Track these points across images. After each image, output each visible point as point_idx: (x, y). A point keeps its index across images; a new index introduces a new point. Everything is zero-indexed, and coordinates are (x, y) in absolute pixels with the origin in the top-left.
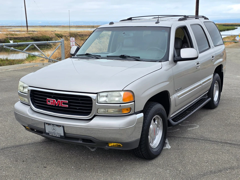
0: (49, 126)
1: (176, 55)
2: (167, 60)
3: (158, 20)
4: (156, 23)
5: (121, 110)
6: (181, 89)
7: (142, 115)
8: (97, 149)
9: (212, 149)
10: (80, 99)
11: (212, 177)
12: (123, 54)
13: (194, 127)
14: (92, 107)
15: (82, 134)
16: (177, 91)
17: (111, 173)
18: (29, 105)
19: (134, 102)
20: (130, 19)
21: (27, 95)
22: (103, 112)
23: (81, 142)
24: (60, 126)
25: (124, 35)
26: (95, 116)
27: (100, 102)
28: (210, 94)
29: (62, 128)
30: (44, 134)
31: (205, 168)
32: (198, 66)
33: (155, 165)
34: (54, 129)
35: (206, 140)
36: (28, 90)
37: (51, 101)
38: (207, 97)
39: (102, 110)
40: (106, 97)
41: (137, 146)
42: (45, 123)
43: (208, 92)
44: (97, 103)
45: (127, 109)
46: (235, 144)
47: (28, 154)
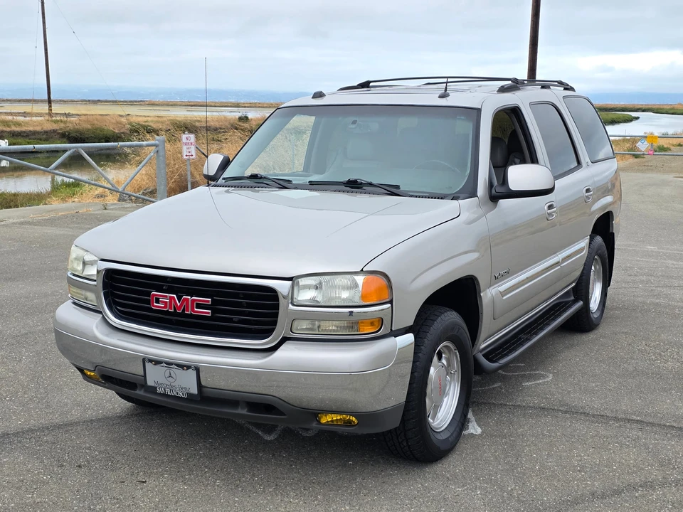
0: (158, 367)
1: (495, 183)
2: (473, 194)
3: (446, 88)
4: (442, 96)
5: (354, 324)
6: (508, 274)
7: (410, 338)
8: (280, 435)
9: (592, 437)
10: (243, 294)
11: (597, 507)
12: (353, 177)
13: (539, 379)
14: (276, 315)
15: (251, 390)
16: (498, 278)
17: (324, 495)
18: (100, 312)
19: (391, 302)
20: (366, 85)
21: (95, 283)
22: (307, 329)
23: (244, 412)
24: (189, 367)
25: (353, 126)
26: (284, 340)
27: (298, 304)
28: (581, 290)
29: (193, 373)
30: (140, 390)
31: (578, 486)
32: (550, 214)
33: (443, 476)
34: (170, 376)
35: (575, 412)
36: (98, 272)
37: (163, 301)
38: (572, 298)
39: (305, 325)
40: (317, 288)
41: (394, 422)
42: (145, 360)
43: (574, 284)
44: (290, 305)
45: (371, 320)
46: (652, 424)
47: (89, 448)
